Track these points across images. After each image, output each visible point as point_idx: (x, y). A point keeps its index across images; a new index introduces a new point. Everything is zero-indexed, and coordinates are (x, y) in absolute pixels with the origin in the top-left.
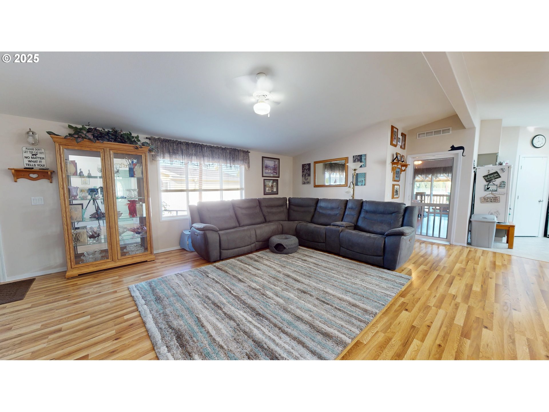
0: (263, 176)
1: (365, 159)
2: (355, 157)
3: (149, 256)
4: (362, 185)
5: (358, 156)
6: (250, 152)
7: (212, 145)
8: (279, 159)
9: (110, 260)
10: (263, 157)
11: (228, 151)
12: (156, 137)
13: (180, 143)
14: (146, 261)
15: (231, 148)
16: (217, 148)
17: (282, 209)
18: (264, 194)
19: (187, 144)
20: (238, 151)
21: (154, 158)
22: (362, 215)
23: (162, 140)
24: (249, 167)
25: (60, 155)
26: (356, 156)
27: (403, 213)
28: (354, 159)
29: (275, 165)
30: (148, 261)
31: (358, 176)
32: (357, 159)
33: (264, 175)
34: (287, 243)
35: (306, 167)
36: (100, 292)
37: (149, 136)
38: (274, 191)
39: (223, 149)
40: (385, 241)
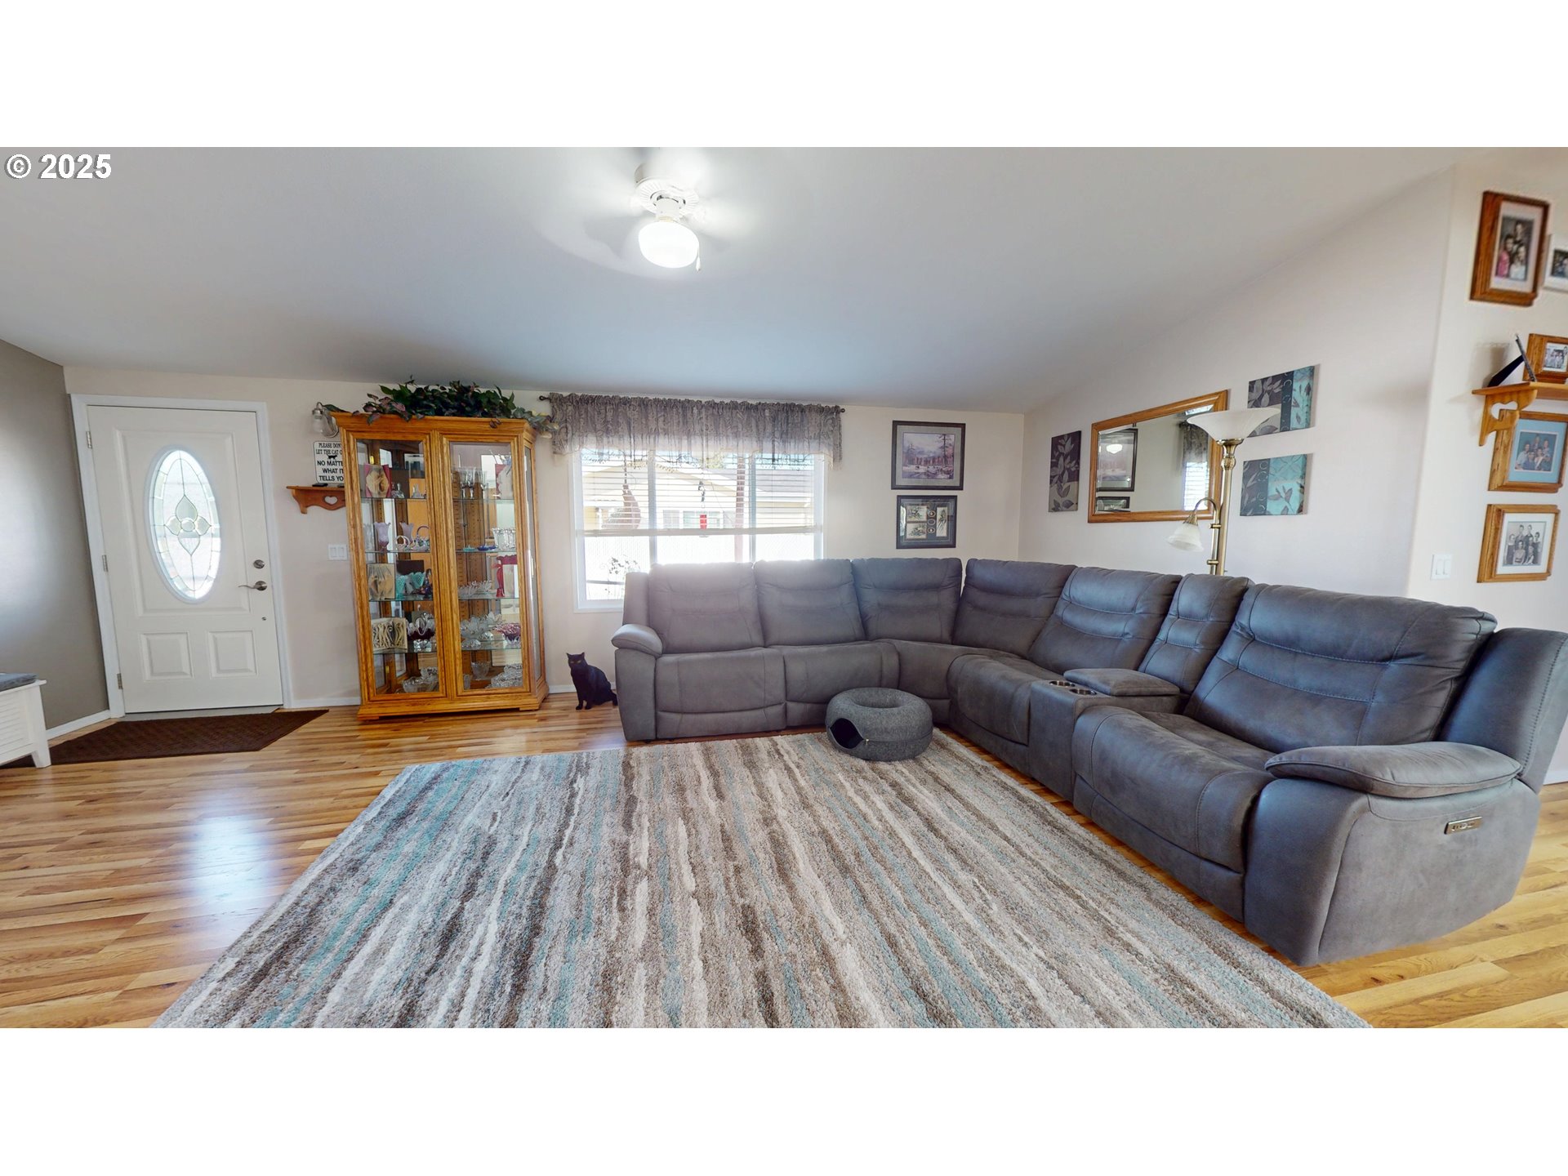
0: (894, 487)
1: (1309, 390)
2: (1258, 385)
3: (526, 697)
4: (1285, 512)
5: (1275, 378)
6: (843, 410)
7: (717, 401)
8: (963, 426)
9: (441, 695)
10: (896, 424)
11: (767, 413)
12: (565, 394)
13: (626, 402)
14: (517, 710)
15: (778, 404)
16: (734, 406)
17: (933, 598)
18: (899, 546)
19: (644, 404)
20: (802, 409)
21: (557, 449)
22: (1228, 652)
23: (578, 399)
24: (838, 457)
25: (349, 454)
26: (1264, 380)
27: (1461, 665)
28: (1256, 395)
29: (944, 447)
30: (521, 709)
31: (1268, 471)
32: (1269, 392)
33: (900, 482)
34: (869, 723)
35: (1064, 446)
36: (356, 768)
37: (546, 394)
38: (938, 535)
39: (748, 408)
40: (1255, 801)
